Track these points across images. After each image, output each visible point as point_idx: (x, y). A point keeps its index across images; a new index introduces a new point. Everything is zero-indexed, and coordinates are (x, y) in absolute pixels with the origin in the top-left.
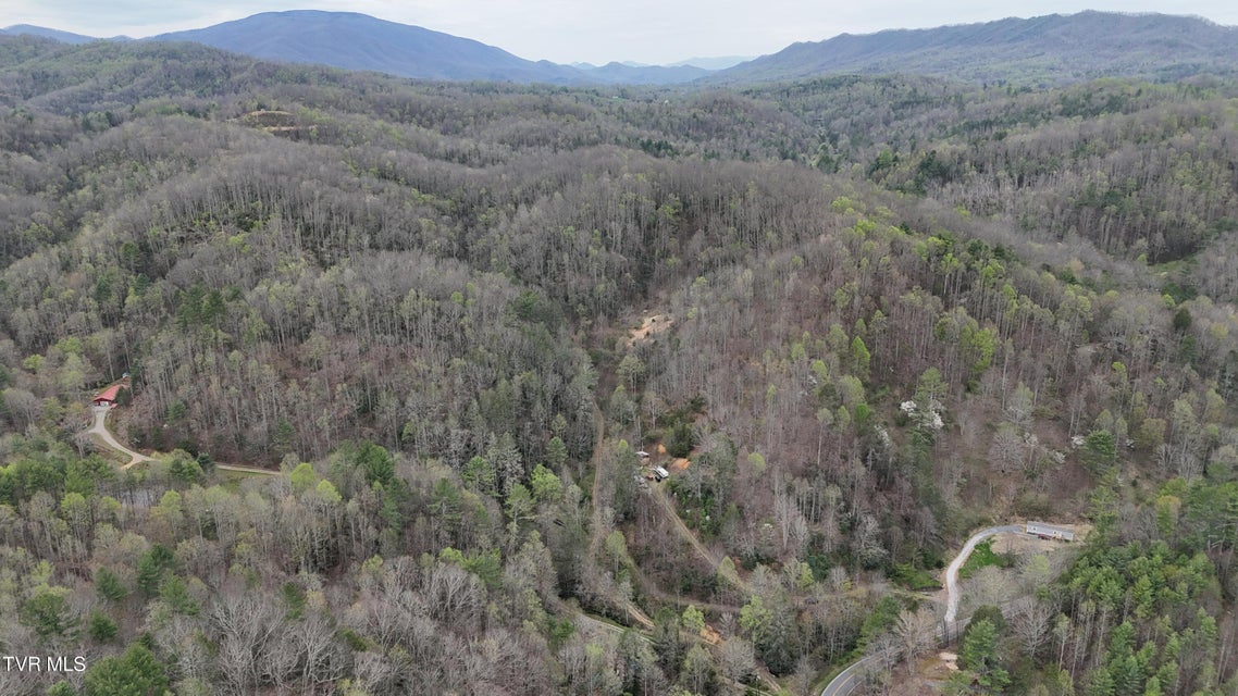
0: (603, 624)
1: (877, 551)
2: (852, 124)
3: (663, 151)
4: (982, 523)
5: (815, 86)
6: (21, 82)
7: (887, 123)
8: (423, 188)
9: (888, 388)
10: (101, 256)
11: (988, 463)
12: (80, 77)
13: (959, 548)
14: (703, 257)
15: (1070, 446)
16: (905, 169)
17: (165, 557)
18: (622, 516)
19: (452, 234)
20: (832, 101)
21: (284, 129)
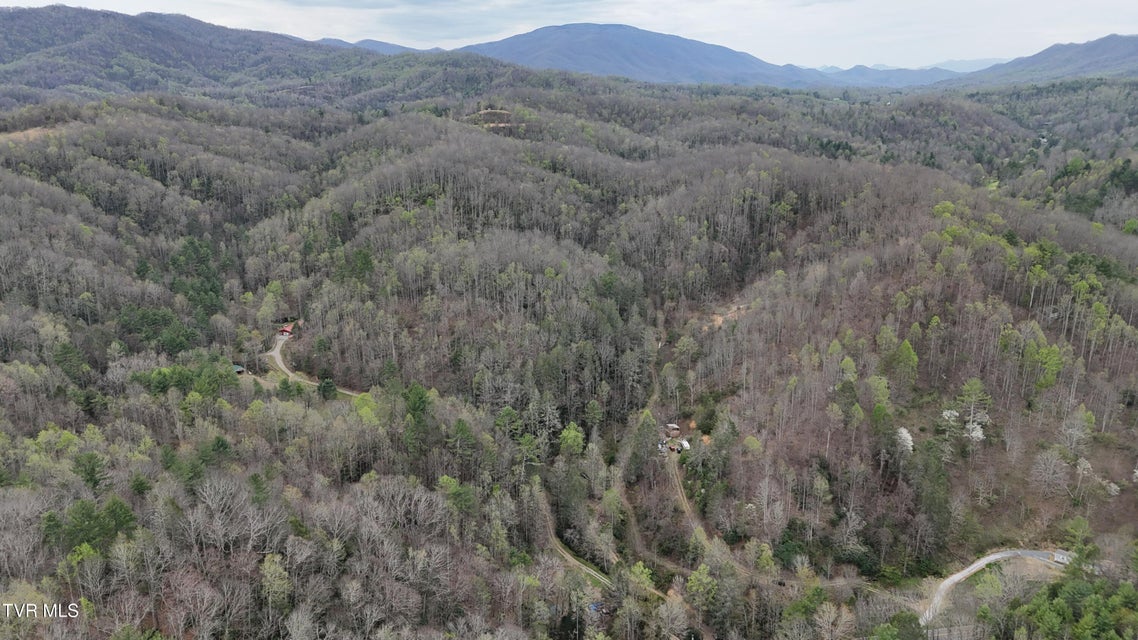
0: (584, 568)
1: (855, 547)
2: (1078, 129)
3: (841, 151)
4: (1004, 543)
5: (1052, 89)
6: (342, 85)
7: (1118, 129)
8: (583, 178)
9: (935, 395)
10: (316, 221)
11: (1027, 483)
12: (383, 81)
13: (966, 563)
14: (800, 251)
15: (1130, 480)
16: (1092, 178)
17: (222, 446)
18: (634, 477)
19: (587, 219)
20: (1066, 105)
21: (502, 125)
